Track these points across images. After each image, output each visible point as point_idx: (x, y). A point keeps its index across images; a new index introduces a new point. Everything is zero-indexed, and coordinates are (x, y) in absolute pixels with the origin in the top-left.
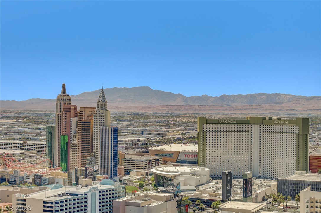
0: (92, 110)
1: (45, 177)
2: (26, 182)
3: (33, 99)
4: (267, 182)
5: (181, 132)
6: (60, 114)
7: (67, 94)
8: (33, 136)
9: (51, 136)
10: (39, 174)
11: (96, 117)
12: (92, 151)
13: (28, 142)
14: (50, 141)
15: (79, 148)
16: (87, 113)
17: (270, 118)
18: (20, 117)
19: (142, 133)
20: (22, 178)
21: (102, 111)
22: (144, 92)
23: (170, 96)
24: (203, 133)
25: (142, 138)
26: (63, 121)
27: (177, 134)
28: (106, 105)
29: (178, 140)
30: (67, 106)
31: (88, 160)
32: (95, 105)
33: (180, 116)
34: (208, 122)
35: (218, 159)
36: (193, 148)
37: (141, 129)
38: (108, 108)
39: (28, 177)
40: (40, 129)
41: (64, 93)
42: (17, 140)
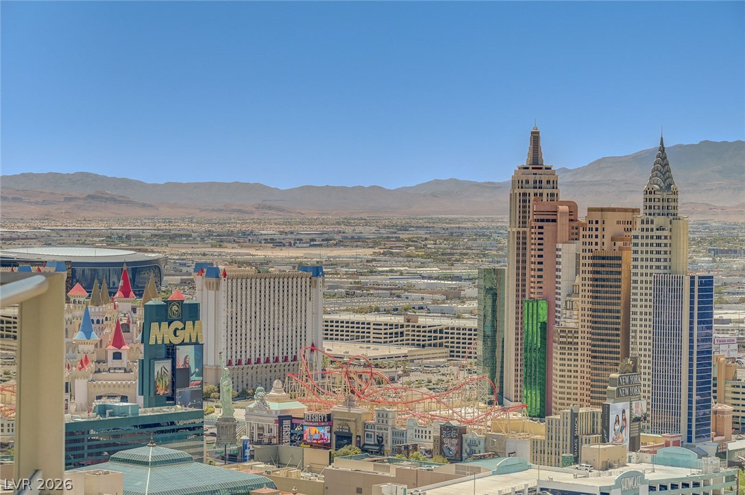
0: (629, 216)
1: (473, 434)
2: (415, 447)
3: (437, 182)
6: (524, 229)
7: (546, 164)
8: (435, 302)
9: (494, 301)
10: (455, 423)
11: (639, 241)
12: (627, 355)
13: (422, 321)
14: (489, 318)
15: (584, 341)
16: (612, 226)
20: (402, 434)
21: (659, 220)
26: (532, 251)
28: (675, 200)
30: (546, 205)
31: (613, 382)
32: (637, 200)
38: (681, 212)
39: (420, 433)
40: (458, 278)
41: (536, 161)
42: (387, 312)
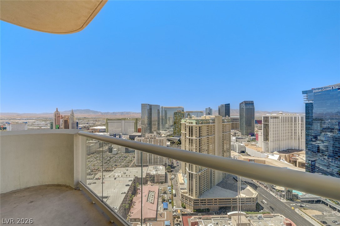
4: (126, 136)
5: (100, 123)
6: (56, 118)
8: (44, 126)
9: (52, 125)
11: (70, 119)
13: (42, 128)
14: (51, 127)
16: (67, 117)
17: (127, 119)
18: (38, 119)
19: (87, 123)
21: (72, 117)
22: (88, 111)
23: (97, 112)
24: (107, 123)
25: (87, 125)
26: (57, 120)
27: (99, 123)
29: (100, 125)
30: (58, 115)
32: (70, 115)
33: (100, 118)
34: (109, 120)
35: (112, 130)
36: (104, 127)
37: (87, 122)
38: (74, 116)
40: (47, 123)
41: (57, 111)
42: (37, 127)
